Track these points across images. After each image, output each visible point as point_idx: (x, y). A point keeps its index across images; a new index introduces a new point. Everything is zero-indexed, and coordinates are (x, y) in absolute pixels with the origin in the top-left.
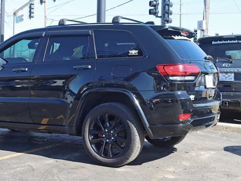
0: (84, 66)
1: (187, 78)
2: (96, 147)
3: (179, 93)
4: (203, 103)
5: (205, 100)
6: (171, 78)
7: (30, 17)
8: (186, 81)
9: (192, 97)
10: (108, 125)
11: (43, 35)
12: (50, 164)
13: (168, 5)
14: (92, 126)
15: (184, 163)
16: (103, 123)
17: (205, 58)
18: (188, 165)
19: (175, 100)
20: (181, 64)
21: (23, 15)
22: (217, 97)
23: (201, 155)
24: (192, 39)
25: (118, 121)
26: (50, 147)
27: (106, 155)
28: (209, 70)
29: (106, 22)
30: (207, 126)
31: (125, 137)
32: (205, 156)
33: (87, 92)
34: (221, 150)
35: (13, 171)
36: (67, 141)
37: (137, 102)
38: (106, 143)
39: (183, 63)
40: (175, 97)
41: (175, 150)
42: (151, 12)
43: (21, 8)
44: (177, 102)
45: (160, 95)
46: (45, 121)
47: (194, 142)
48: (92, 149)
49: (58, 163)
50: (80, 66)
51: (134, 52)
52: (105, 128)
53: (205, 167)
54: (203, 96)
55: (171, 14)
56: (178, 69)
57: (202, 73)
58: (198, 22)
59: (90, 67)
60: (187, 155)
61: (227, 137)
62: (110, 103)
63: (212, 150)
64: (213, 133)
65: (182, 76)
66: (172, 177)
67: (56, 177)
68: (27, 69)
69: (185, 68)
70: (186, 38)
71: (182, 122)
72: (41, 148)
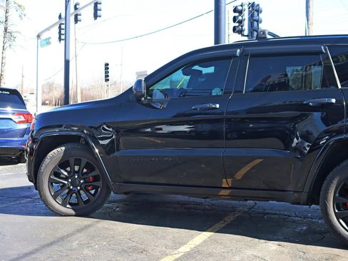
7: (60, 39)
11: (238, 54)
13: (257, 21)
14: (338, 190)
21: (49, 38)
42: (235, 30)
43: (48, 29)
68: (218, 106)
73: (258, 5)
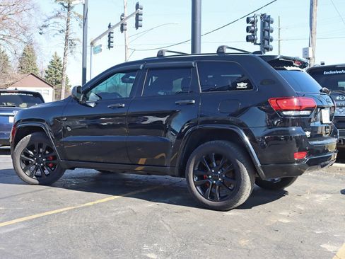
0: (188, 101)
1: (303, 113)
2: (202, 189)
3: (294, 129)
4: (319, 140)
5: (320, 137)
6: (285, 113)
7: (110, 47)
8: (301, 116)
9: (308, 134)
10: (215, 165)
11: (141, 68)
12: (151, 208)
13: (268, 31)
14: (197, 166)
15: (298, 207)
16: (209, 162)
17: (321, 91)
18: (302, 208)
19: (288, 137)
20: (296, 97)
21: (101, 45)
22: (333, 134)
23: (315, 198)
24: (304, 70)
25: (226, 160)
26: (148, 189)
27: (212, 198)
28: (325, 104)
29: (202, 53)
30: (322, 167)
31: (234, 178)
32: (320, 199)
33: (190, 130)
34: (338, 192)
35: (114, 214)
36: (165, 184)
37: (246, 139)
38: (213, 184)
39: (298, 95)
40: (288, 134)
41: (286, 193)
42: (248, 39)
43: (100, 37)
44: (291, 139)
45: (273, 132)
46: (142, 161)
47: (306, 184)
48: (197, 191)
49: (160, 207)
50: (183, 101)
51: (242, 85)
52: (211, 168)
53: (322, 211)
54: (318, 133)
55: (272, 40)
56: (292, 103)
57: (318, 107)
58: (303, 49)
59: (194, 102)
60: (300, 199)
61: (342, 179)
62: (217, 141)
63: (327, 193)
64: (326, 175)
65: (297, 110)
66: (287, 221)
67: (161, 221)
68: (124, 105)
69: (299, 102)
70: (299, 69)
71: (297, 162)
72: (139, 191)
73: (269, 16)
